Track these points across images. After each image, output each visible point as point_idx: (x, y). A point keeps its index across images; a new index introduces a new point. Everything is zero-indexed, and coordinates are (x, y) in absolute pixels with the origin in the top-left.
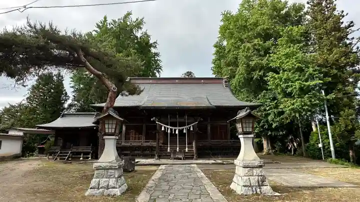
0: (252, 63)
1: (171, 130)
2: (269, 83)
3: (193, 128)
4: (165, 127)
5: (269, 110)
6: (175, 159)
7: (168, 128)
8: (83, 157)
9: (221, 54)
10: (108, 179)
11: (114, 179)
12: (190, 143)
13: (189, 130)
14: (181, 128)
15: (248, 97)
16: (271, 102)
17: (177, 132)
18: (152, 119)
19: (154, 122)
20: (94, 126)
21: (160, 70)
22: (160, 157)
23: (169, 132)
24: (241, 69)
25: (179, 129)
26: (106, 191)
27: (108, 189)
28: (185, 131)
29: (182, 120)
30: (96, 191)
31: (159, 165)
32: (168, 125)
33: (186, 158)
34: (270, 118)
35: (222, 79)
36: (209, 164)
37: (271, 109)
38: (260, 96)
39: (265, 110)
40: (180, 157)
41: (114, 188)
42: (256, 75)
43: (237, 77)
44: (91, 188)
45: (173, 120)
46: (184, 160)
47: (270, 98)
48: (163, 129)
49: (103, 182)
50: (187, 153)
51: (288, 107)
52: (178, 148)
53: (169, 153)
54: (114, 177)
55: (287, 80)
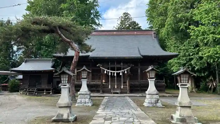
0: (179, 16)
1: (111, 73)
2: (191, 34)
3: (127, 72)
4: (107, 71)
5: (192, 55)
6: (114, 93)
7: (109, 72)
8: (46, 92)
9: (153, 5)
10: (85, 99)
11: (87, 99)
12: (125, 82)
13: (123, 73)
14: (118, 72)
15: (175, 43)
16: (194, 49)
17: (115, 75)
18: (97, 65)
19: (99, 67)
20: (53, 70)
21: (99, 17)
22: (104, 92)
23: (110, 74)
24: (169, 20)
25: (117, 73)
26: (85, 104)
27: (85, 103)
28: (121, 74)
29: (119, 66)
30: (80, 104)
31: (104, 97)
32: (109, 69)
33: (121, 93)
34: (192, 62)
35: (152, 31)
36: (137, 96)
37: (194, 54)
38: (185, 43)
39: (189, 55)
40: (118, 92)
41: (88, 103)
42: (182, 25)
43: (166, 26)
44: (78, 103)
45: (112, 66)
46: (120, 94)
47: (193, 46)
48: (105, 72)
49: (83, 100)
50: (122, 89)
51: (205, 54)
52: (116, 86)
53: (110, 89)
54: (88, 98)
55: (204, 33)
